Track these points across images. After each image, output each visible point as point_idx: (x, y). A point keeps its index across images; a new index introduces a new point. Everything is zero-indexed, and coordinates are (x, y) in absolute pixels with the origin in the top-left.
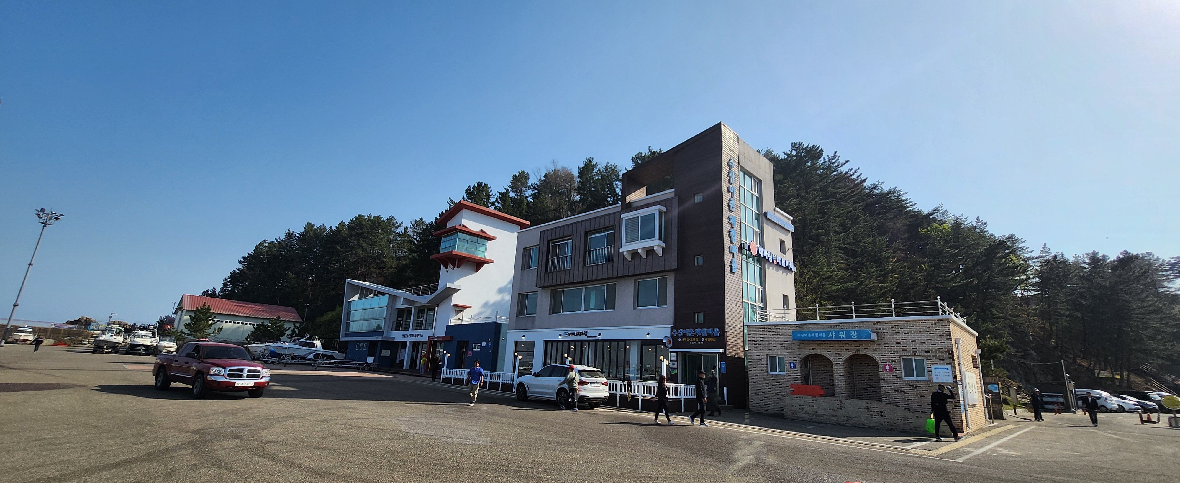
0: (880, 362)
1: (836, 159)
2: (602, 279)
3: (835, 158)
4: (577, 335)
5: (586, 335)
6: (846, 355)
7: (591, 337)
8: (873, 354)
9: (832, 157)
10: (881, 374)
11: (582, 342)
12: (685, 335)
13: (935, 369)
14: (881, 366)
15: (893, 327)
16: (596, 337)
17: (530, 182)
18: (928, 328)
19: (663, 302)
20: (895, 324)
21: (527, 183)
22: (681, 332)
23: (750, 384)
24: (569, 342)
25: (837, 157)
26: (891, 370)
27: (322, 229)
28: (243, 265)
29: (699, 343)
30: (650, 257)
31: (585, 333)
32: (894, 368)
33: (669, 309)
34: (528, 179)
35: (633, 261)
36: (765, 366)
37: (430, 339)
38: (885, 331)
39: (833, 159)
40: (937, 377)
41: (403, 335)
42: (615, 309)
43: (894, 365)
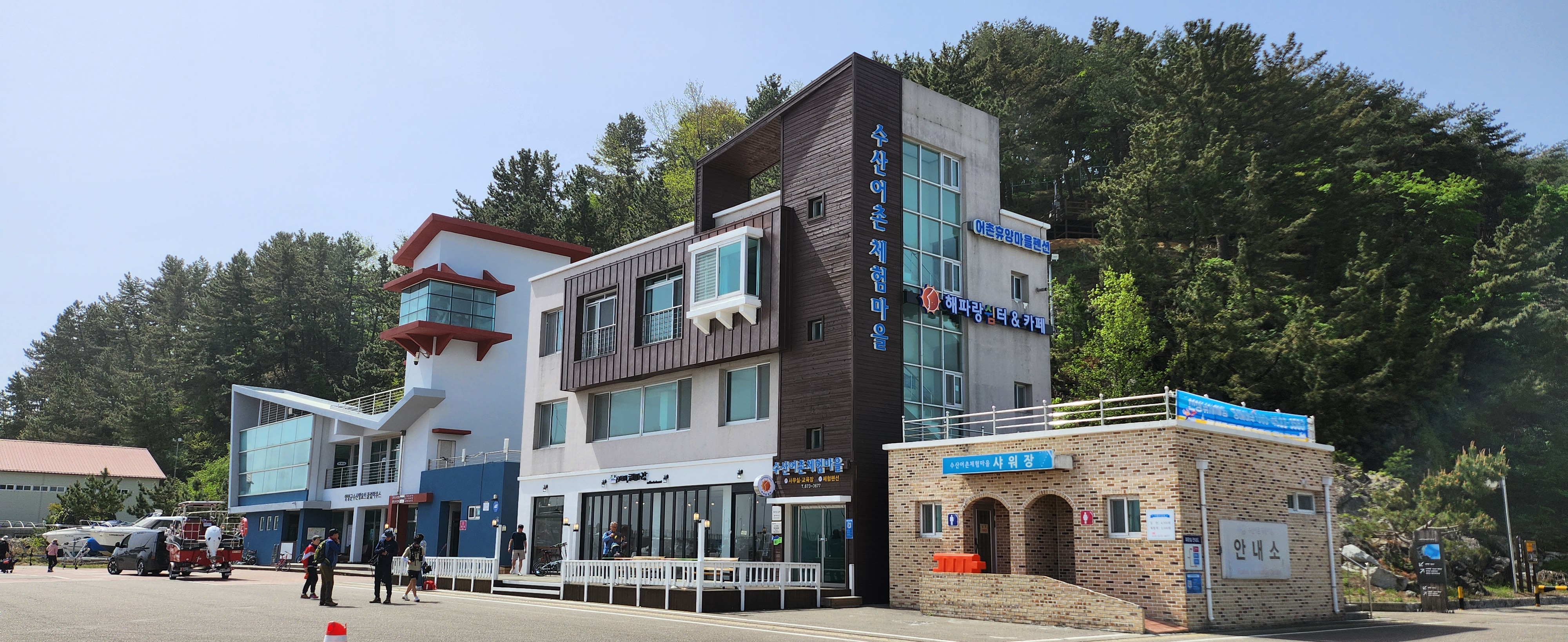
0: (1075, 509)
1: (1292, 52)
2: (666, 372)
3: (1291, 49)
4: (630, 480)
5: (645, 479)
6: (1029, 498)
7: (654, 482)
8: (1066, 493)
9: (1284, 47)
10: (1076, 529)
11: (641, 492)
12: (792, 472)
13: (1152, 516)
14: (1076, 516)
15: (1096, 444)
16: (661, 482)
17: (648, 139)
18: (1144, 444)
19: (763, 413)
20: (1100, 438)
21: (640, 141)
22: (787, 466)
23: (891, 558)
24: (620, 493)
25: (1297, 46)
26: (1090, 522)
27: (200, 273)
28: (37, 359)
29: (815, 486)
30: (738, 329)
31: (643, 476)
32: (1095, 518)
33: (770, 426)
34: (643, 131)
35: (713, 334)
36: (913, 523)
37: (393, 502)
38: (1084, 452)
39: (1287, 52)
40: (1153, 531)
41: (346, 496)
42: (689, 426)
43: (1094, 512)
